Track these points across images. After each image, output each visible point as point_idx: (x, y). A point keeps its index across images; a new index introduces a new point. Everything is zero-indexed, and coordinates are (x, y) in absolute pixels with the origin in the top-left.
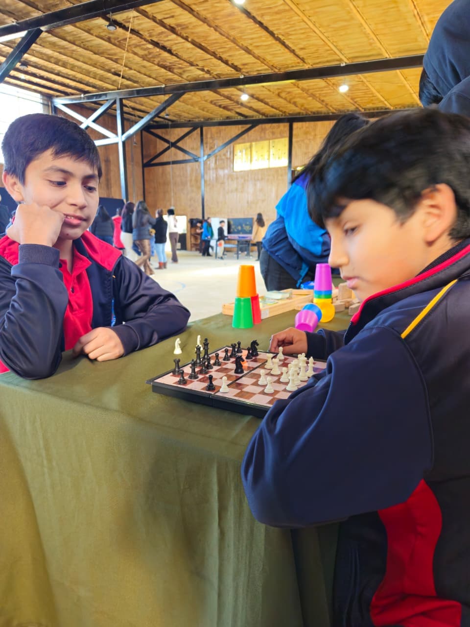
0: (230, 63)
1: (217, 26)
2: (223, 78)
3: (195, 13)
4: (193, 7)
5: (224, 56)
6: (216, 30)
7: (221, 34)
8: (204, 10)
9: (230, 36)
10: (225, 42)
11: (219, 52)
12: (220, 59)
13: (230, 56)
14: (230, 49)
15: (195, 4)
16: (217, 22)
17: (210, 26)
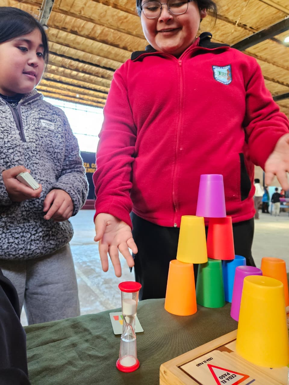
0: (285, 83)
1: (274, 62)
2: (280, 94)
3: (259, 57)
4: (257, 54)
5: (281, 80)
6: (274, 64)
7: (277, 66)
8: (265, 54)
9: (285, 66)
10: (281, 71)
11: (277, 78)
12: (278, 82)
13: (285, 79)
14: (285, 75)
15: (259, 52)
16: (275, 60)
17: (269, 62)
